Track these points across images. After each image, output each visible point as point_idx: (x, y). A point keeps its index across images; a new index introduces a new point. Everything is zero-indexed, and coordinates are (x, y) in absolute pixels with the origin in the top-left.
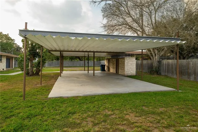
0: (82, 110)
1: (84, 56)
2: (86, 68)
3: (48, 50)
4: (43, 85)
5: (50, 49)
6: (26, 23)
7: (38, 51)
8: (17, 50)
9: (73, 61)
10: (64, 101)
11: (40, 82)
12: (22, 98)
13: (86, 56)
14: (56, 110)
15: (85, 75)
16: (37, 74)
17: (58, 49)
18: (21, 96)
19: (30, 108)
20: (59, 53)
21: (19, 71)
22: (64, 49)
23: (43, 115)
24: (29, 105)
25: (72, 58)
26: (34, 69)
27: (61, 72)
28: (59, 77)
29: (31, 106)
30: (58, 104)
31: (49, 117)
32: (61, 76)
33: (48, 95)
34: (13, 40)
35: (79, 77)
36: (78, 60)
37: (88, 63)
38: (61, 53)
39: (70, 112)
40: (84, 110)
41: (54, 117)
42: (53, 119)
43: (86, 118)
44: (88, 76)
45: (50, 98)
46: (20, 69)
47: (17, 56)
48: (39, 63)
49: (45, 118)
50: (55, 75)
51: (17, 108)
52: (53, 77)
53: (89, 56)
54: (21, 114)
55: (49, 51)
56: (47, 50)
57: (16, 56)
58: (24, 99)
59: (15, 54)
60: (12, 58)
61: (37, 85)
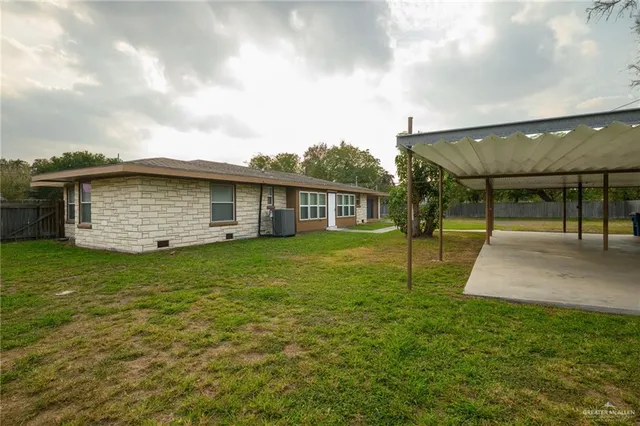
0: (579, 353)
1: (561, 186)
2: (572, 225)
3: (455, 176)
4: (446, 261)
5: (458, 174)
6: (410, 119)
7: (429, 180)
8: (384, 181)
9: (520, 201)
10: (512, 311)
11: (437, 252)
12: (405, 285)
13: (567, 185)
14: (491, 331)
15: (567, 243)
16: (428, 233)
17: (480, 173)
18: (403, 281)
19: (425, 311)
20: (483, 180)
21: (391, 225)
22: (498, 172)
23: (459, 336)
24: (422, 302)
25: (517, 195)
26: (421, 222)
27: (490, 233)
28: (485, 246)
29: (426, 307)
30: (494, 317)
31: (475, 343)
32: (489, 243)
33: (463, 286)
34: (376, 161)
35: (549, 250)
36: (538, 198)
37: (580, 207)
38: (487, 181)
39: (535, 346)
40: (587, 355)
41: (489, 348)
42: (486, 353)
43: (596, 381)
44: (580, 248)
45: (469, 297)
46: (393, 222)
47: (385, 194)
48: (432, 208)
49: (465, 344)
50: (473, 239)
51: (398, 303)
52: (467, 244)
53: (584, 185)
54: (409, 320)
55: (458, 178)
56: (452, 175)
57: (382, 194)
58: (410, 287)
59: (380, 190)
60: (377, 197)
61: (432, 258)
